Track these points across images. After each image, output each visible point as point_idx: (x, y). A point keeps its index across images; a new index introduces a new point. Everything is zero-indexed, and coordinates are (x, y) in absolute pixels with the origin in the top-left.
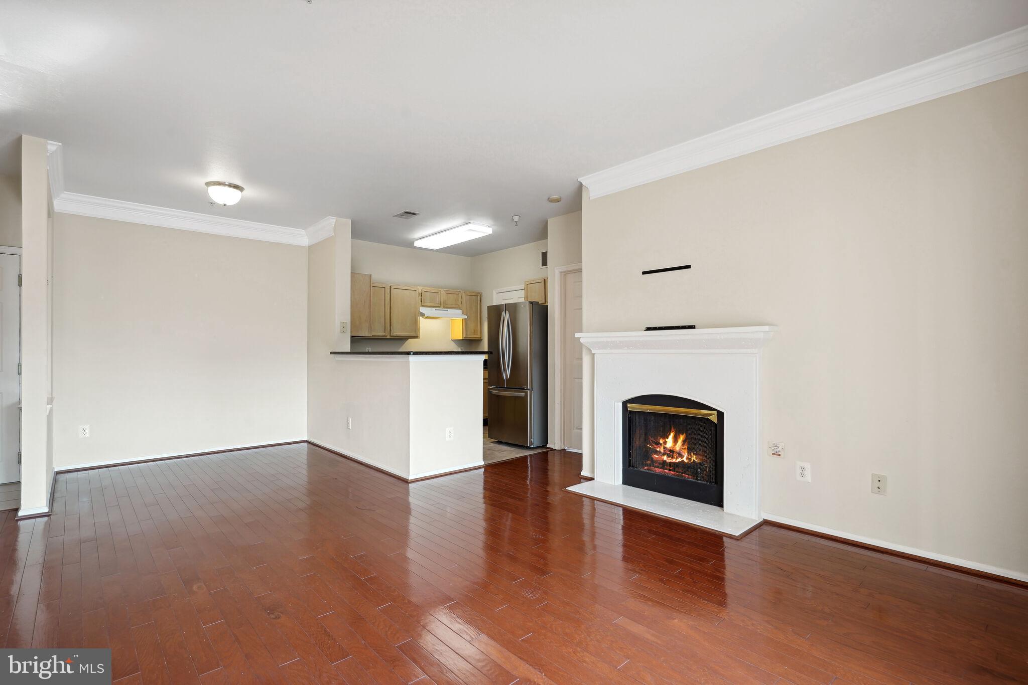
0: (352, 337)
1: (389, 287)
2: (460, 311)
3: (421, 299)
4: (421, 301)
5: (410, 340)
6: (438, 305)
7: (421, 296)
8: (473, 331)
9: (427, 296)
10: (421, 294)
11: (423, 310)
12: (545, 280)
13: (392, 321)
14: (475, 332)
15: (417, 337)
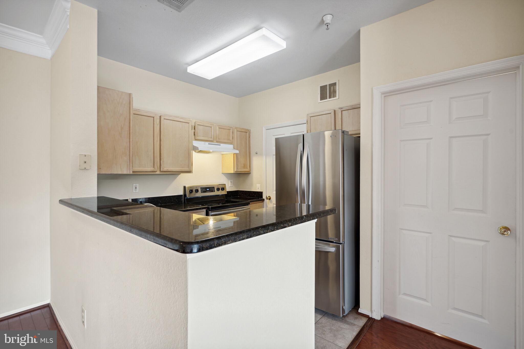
0: (98, 175)
1: (159, 118)
2: (231, 146)
3: (194, 133)
4: (195, 135)
5: (182, 175)
6: (210, 139)
7: (195, 129)
8: (243, 166)
9: (200, 130)
10: (194, 127)
11: (196, 143)
12: (335, 111)
13: (162, 155)
14: (245, 166)
15: (190, 172)
